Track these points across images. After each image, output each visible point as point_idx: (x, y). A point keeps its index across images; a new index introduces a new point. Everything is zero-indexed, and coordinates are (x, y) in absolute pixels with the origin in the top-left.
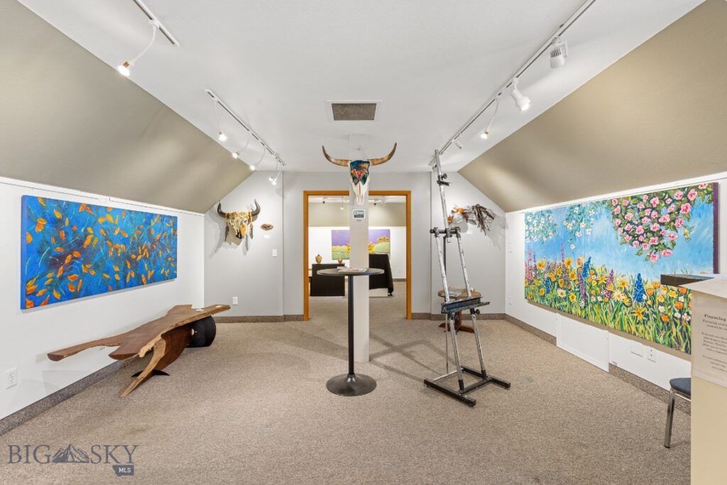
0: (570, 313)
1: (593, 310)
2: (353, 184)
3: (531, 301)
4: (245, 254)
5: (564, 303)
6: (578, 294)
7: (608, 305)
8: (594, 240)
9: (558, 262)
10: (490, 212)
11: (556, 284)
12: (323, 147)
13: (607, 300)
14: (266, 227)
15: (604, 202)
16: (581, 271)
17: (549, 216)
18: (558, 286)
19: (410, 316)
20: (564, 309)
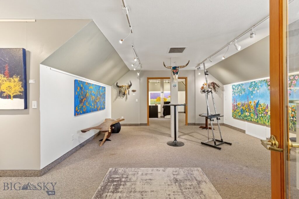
0: (251, 121)
1: (260, 119)
2: (173, 75)
3: (235, 118)
4: (126, 101)
5: (249, 117)
6: (254, 114)
7: (266, 117)
8: (260, 94)
9: (246, 103)
10: (218, 85)
11: (245, 111)
12: (164, 63)
13: (265, 115)
14: (134, 91)
15: (264, 81)
16: (256, 105)
17: (242, 86)
18: (246, 112)
19: (187, 124)
20: (249, 120)
